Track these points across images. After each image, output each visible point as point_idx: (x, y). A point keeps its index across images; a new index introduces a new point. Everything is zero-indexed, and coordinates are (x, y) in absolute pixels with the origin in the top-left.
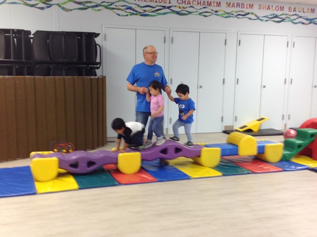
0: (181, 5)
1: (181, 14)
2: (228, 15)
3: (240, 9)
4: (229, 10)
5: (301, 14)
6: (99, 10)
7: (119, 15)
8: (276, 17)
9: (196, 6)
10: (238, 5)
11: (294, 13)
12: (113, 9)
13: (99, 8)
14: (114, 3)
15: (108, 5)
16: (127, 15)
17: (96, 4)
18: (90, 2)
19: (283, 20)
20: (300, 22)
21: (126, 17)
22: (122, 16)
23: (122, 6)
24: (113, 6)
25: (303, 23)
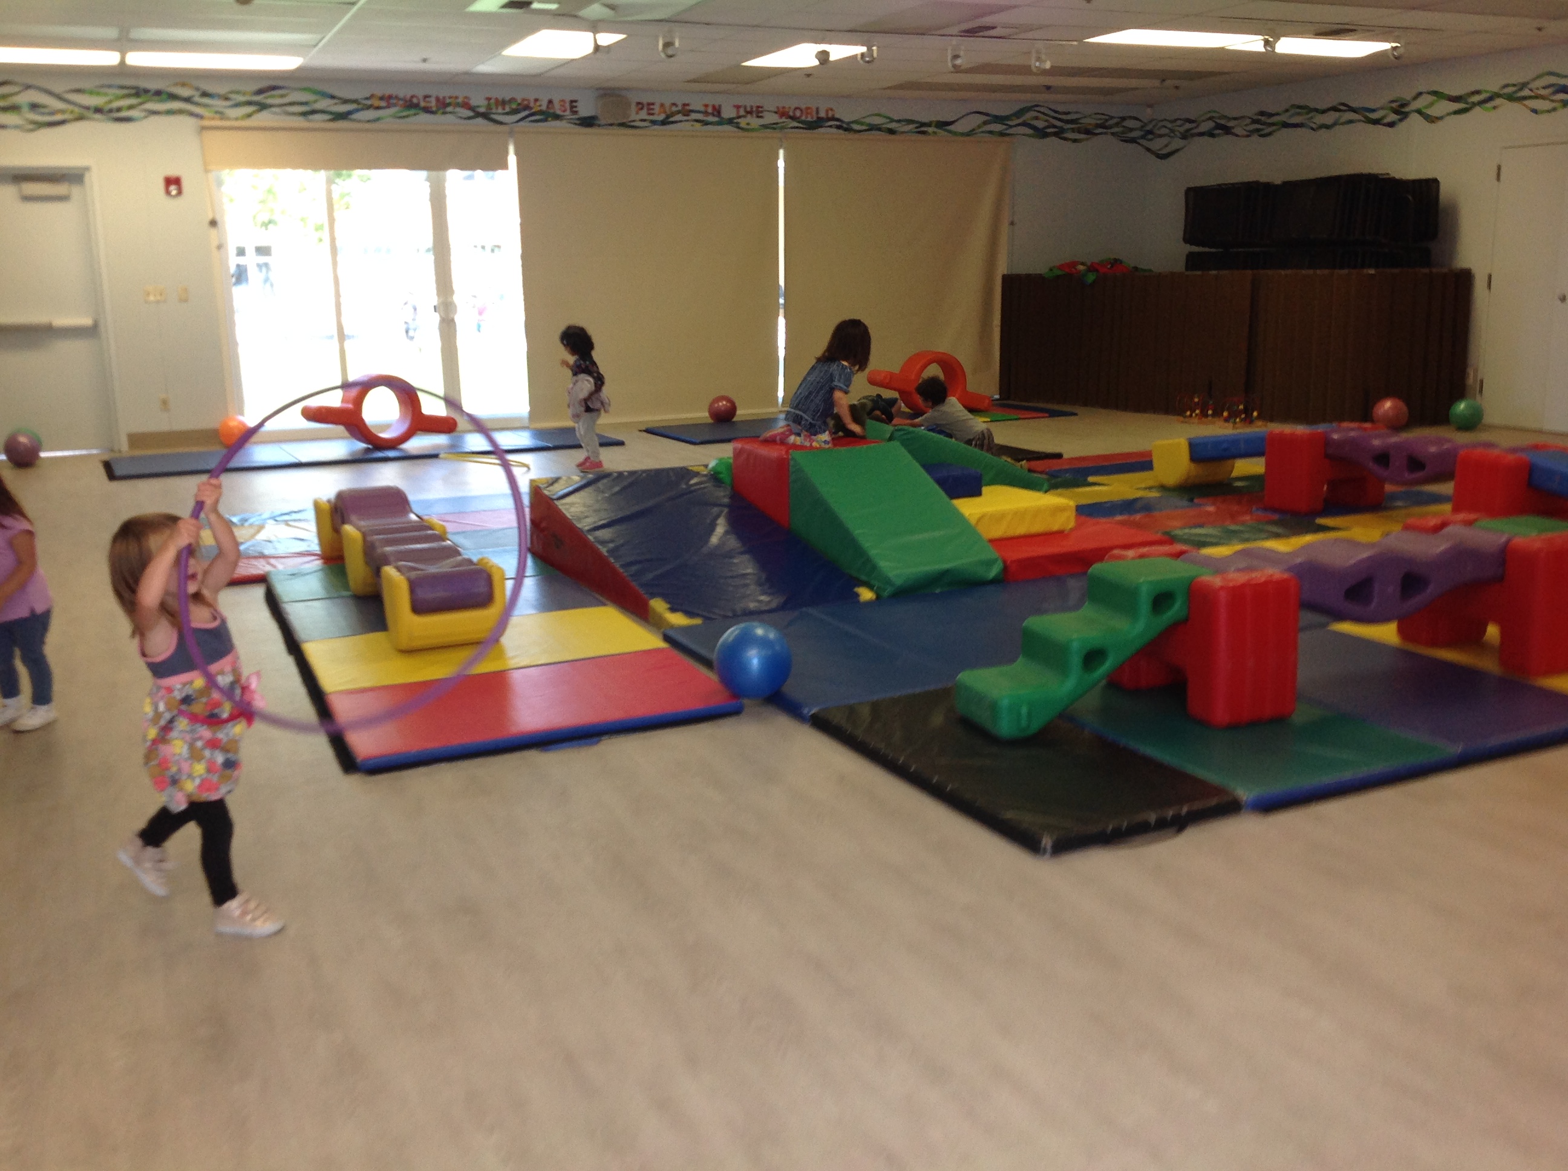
6: (1495, 108)
7: (1535, 111)
12: (1525, 98)
13: (1498, 101)
14: (1528, 83)
15: (1516, 92)
16: (1554, 109)
17: (1488, 95)
18: (1478, 92)
21: (1553, 114)
22: (1543, 112)
23: (1544, 88)
24: (1526, 92)
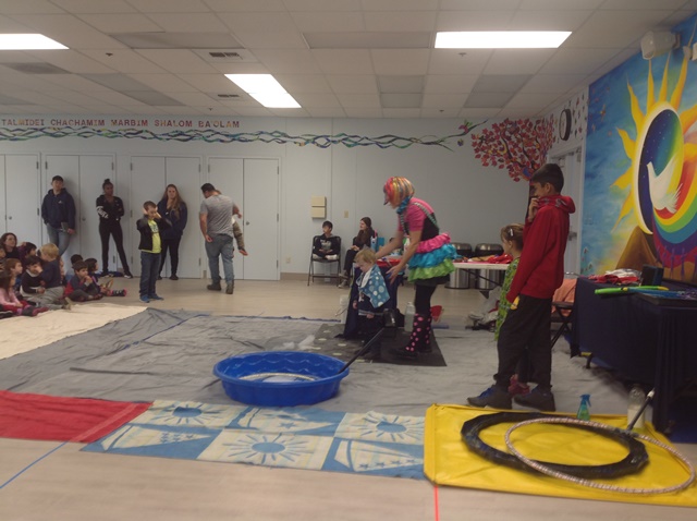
0: (56, 126)
1: (56, 136)
2: (115, 135)
3: (130, 127)
4: (115, 128)
5: (218, 129)
8: (181, 134)
9: (73, 127)
10: (127, 122)
11: (208, 128)
19: (191, 138)
20: (217, 140)
25: (222, 141)
